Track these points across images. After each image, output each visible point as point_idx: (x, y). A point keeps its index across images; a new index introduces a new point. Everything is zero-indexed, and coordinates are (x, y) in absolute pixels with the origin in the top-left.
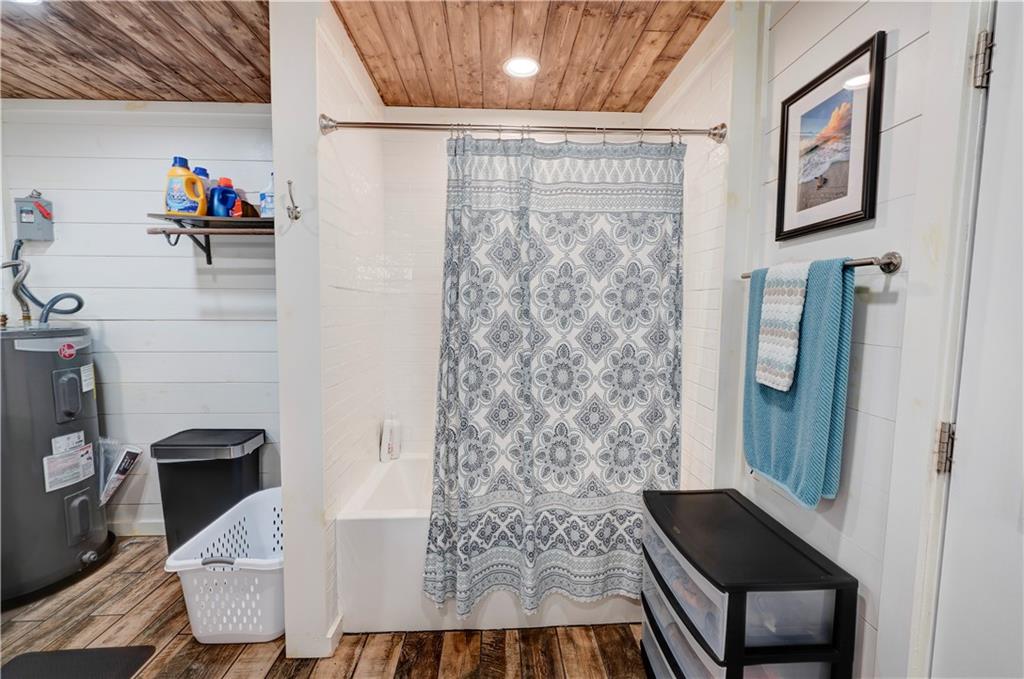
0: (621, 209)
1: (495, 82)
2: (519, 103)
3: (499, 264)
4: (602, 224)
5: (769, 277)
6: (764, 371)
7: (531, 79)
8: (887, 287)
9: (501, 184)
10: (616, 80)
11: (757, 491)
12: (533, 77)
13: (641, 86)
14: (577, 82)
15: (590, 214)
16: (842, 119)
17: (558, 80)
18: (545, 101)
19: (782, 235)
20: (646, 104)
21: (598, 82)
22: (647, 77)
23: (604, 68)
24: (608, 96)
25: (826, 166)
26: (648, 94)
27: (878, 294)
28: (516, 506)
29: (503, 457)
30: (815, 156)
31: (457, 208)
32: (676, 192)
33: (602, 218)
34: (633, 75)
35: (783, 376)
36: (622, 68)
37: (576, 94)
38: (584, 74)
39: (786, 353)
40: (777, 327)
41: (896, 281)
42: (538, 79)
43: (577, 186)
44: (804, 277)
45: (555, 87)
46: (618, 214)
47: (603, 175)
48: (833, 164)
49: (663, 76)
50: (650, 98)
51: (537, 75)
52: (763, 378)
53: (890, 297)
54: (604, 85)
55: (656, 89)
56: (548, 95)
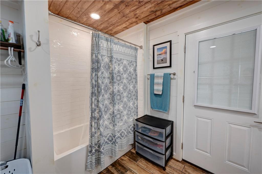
0: (128, 59)
1: (85, 16)
2: (87, 24)
3: (105, 69)
4: (125, 62)
5: (155, 75)
6: (156, 91)
7: (95, 20)
8: (174, 77)
9: (105, 48)
10: (114, 28)
11: (151, 114)
12: (96, 20)
13: (117, 31)
14: (106, 25)
15: (123, 59)
16: (165, 51)
17: (102, 23)
18: (94, 26)
19: (154, 68)
20: (116, 34)
21: (110, 27)
22: (120, 30)
23: (114, 24)
24: (110, 30)
25: (163, 58)
26: (118, 33)
27: (173, 78)
28: (109, 133)
29: (106, 121)
30: (160, 56)
31: (96, 53)
32: (136, 57)
33: (125, 61)
34: (118, 29)
35: (161, 92)
36: (117, 26)
37: (103, 27)
38: (109, 24)
39: (161, 88)
40: (158, 84)
41: (175, 77)
42: (97, 21)
43: (121, 52)
44: (163, 75)
45: (99, 24)
46: (128, 60)
47: (125, 51)
48: (164, 58)
49: (123, 31)
50: (117, 34)
51: (97, 20)
52: (156, 92)
53: (174, 79)
54: (110, 28)
55: (120, 32)
56: (96, 25)
